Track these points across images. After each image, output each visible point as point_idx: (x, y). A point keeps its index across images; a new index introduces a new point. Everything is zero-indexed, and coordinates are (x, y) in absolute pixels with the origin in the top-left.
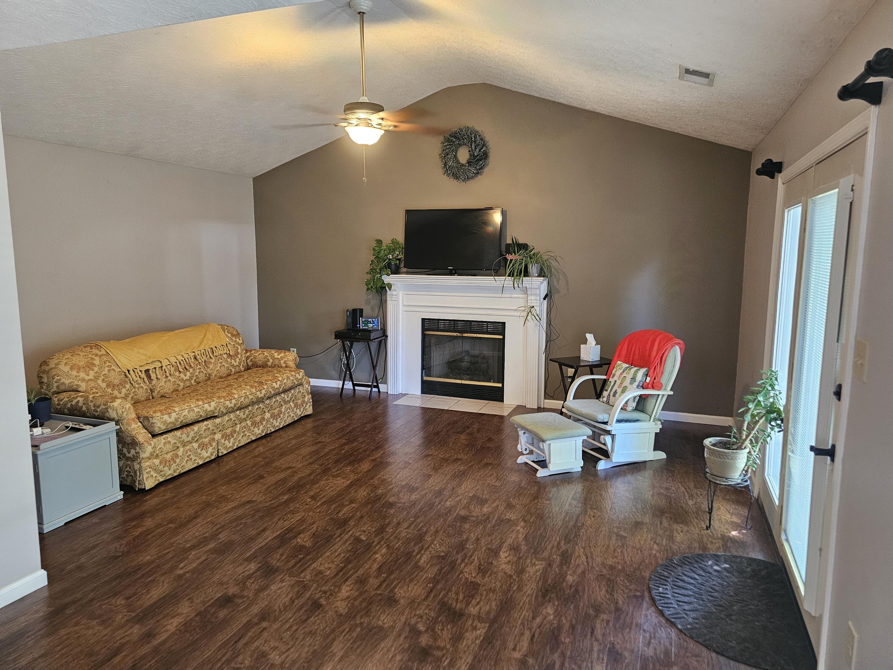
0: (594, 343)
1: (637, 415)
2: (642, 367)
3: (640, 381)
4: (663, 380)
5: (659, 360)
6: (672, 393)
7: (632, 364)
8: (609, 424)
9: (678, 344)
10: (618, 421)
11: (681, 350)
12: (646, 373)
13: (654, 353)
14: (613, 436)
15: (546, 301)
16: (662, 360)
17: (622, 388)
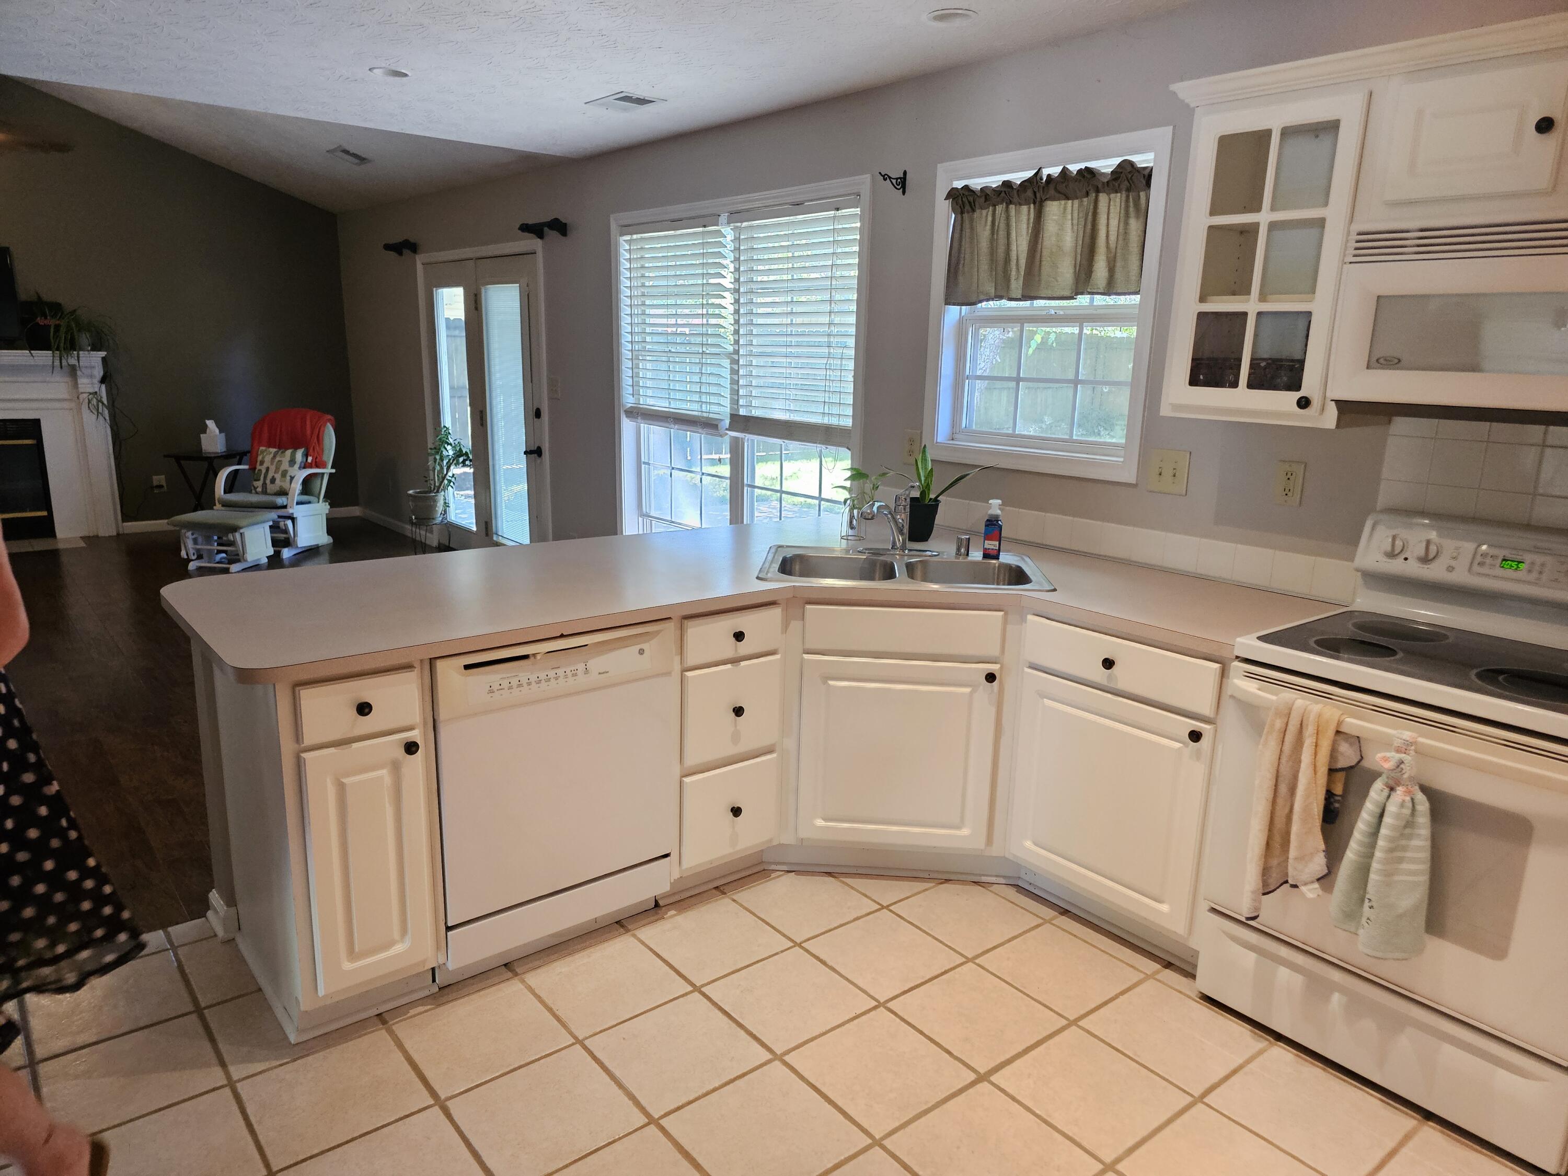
0: (217, 431)
1: (305, 498)
2: (299, 448)
3: (301, 462)
4: (325, 458)
5: (316, 440)
6: (334, 471)
7: (282, 447)
8: (288, 507)
9: (329, 420)
10: (298, 503)
11: (332, 426)
12: (305, 453)
13: (309, 432)
14: (293, 519)
15: (103, 387)
16: (319, 440)
17: (280, 472)
